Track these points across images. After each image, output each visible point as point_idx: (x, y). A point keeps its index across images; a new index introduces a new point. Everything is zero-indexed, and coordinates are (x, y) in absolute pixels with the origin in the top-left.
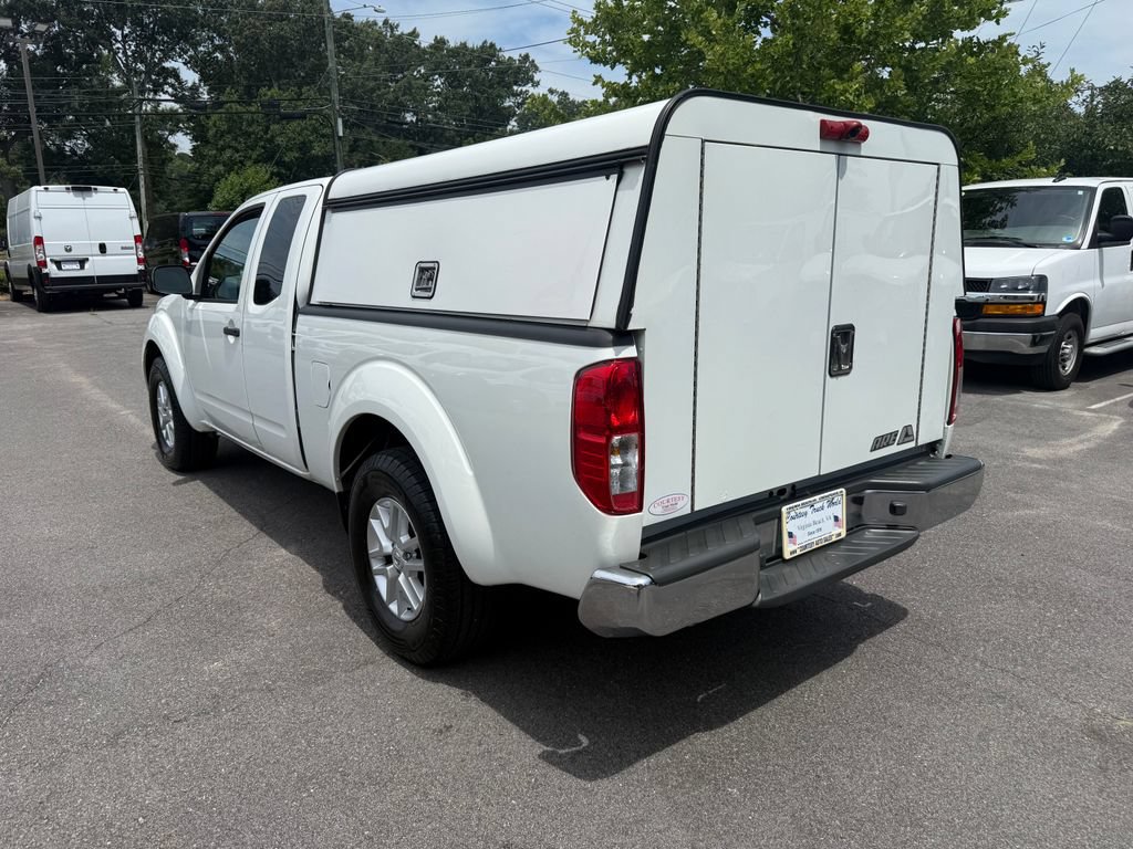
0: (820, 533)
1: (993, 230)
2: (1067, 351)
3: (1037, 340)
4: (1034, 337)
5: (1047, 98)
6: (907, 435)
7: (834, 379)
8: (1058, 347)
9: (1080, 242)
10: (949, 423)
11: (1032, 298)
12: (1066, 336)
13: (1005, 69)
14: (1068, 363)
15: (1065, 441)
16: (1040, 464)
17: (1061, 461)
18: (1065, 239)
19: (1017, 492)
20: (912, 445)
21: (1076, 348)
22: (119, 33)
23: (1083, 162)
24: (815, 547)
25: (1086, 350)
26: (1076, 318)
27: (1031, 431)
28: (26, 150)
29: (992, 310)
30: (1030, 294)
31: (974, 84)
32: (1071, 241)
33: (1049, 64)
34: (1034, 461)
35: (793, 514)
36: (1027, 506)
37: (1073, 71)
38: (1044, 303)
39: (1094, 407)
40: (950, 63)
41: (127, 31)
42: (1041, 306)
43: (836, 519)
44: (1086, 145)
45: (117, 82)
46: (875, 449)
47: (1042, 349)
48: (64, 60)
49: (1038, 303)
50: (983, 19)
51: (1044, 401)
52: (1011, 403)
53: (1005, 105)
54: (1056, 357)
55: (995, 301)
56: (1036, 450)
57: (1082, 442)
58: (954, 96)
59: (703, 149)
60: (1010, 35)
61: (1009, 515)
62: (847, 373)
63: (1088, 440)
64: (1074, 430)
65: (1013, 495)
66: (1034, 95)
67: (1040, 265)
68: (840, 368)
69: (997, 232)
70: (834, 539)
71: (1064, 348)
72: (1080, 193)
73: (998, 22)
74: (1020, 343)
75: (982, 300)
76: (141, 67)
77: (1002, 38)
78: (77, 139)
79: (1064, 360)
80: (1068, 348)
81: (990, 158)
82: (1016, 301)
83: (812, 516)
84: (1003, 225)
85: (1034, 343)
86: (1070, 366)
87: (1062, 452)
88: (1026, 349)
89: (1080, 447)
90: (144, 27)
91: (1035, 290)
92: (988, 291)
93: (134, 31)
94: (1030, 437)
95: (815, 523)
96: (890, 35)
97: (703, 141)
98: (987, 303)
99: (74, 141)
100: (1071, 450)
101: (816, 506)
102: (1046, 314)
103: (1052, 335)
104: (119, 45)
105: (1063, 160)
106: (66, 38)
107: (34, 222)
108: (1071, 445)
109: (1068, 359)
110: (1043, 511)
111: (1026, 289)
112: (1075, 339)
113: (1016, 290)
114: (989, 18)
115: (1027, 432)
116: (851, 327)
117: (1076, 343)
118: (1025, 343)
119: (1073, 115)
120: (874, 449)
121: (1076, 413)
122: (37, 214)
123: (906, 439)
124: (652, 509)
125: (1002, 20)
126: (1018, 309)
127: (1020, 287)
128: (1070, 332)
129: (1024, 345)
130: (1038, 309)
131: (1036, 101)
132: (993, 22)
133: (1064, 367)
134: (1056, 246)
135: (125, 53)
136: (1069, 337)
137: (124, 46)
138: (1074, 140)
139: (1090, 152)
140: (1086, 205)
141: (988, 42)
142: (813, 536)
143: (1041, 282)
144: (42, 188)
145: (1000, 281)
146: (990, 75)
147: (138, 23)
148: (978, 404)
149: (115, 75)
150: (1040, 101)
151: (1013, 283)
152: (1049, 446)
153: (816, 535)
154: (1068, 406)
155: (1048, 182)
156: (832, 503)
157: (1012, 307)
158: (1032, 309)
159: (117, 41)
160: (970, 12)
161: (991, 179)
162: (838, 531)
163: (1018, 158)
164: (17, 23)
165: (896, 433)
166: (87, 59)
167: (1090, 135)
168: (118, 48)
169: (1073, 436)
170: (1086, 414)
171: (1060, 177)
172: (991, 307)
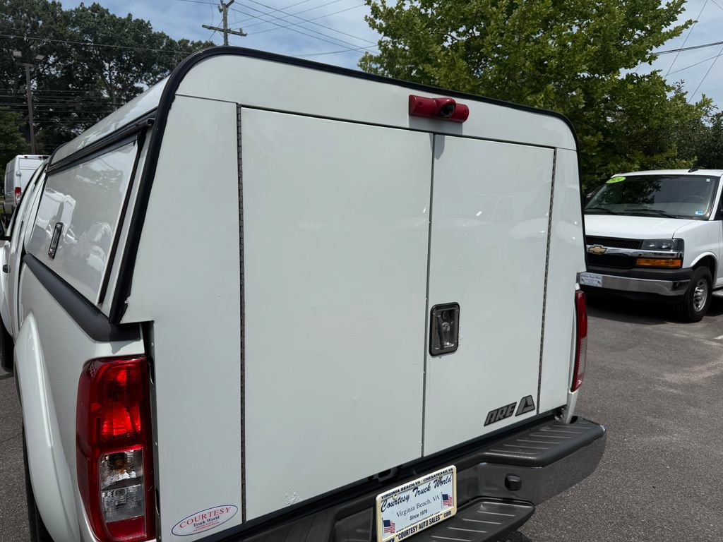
0: (425, 515)
1: (645, 205)
2: (699, 294)
3: (677, 285)
4: (675, 284)
5: (686, 114)
6: (526, 405)
7: (437, 358)
8: (693, 291)
9: (708, 215)
10: (572, 390)
11: (672, 255)
12: (699, 283)
13: (654, 94)
14: (700, 303)
15: (697, 368)
16: (676, 389)
17: (692, 387)
18: (697, 213)
19: (655, 417)
20: (533, 413)
21: (706, 291)
22: (107, 65)
23: (711, 160)
24: (418, 530)
25: (714, 293)
26: (707, 271)
27: (671, 358)
28: (46, 134)
29: (643, 263)
30: (671, 252)
31: (634, 104)
32: (701, 214)
33: (687, 92)
34: (671, 385)
35: (390, 501)
36: (663, 431)
37: (704, 96)
38: (681, 258)
39: (720, 338)
40: (614, 88)
41: (112, 64)
42: (680, 261)
43: (445, 497)
44: (714, 148)
45: (106, 95)
46: (490, 423)
47: (681, 292)
48: (72, 80)
49: (677, 259)
50: (640, 61)
51: (682, 331)
52: (658, 332)
53: (656, 118)
54: (690, 298)
55: (647, 256)
56: (673, 375)
57: (709, 369)
58: (622, 113)
59: (238, 114)
60: (659, 71)
61: (646, 440)
62: (453, 350)
63: (715, 368)
64: (704, 358)
65: (652, 420)
66: (677, 112)
67: (679, 231)
68: (442, 347)
69: (648, 206)
70: (442, 518)
71: (697, 292)
72: (708, 180)
73: (650, 63)
74: (664, 287)
75: (637, 255)
76: (119, 86)
77: (654, 73)
78: (78, 128)
79: (698, 301)
80: (700, 292)
81: (646, 155)
82: (661, 257)
83: (414, 499)
84: (651, 202)
85: (674, 288)
86: (702, 305)
87: (695, 378)
88: (668, 292)
89: (707, 374)
90: (122, 61)
91: (674, 250)
92: (640, 249)
93: (116, 65)
94: (669, 363)
95: (419, 506)
96: (572, 68)
97: (239, 106)
98: (640, 257)
99: (77, 129)
100: (701, 376)
101: (420, 488)
102: (683, 267)
103: (688, 282)
104: (107, 73)
105: (696, 157)
106: (76, 68)
107: (16, 178)
108: (701, 372)
109: (701, 300)
110: (676, 438)
111: (668, 249)
112: (705, 285)
113: (661, 249)
114: (644, 60)
115: (668, 359)
116: (456, 305)
117: (706, 289)
118: (668, 287)
119: (704, 128)
120: (488, 422)
121: (707, 342)
122: (19, 173)
123: (526, 409)
124: (177, 530)
125: (653, 62)
126: (663, 263)
127: (664, 247)
128: (702, 280)
129: (667, 289)
130: (677, 263)
131: (678, 116)
132: (647, 63)
133: (697, 305)
134: (691, 218)
135: (110, 77)
136: (701, 284)
137: (110, 73)
138: (705, 145)
139: (717, 154)
140: (713, 188)
141: (644, 77)
142: (417, 519)
143: (679, 244)
144: (23, 156)
145: (649, 242)
146: (644, 98)
147: (120, 60)
148: (633, 332)
149: (105, 91)
150: (680, 116)
151: (659, 244)
152: (684, 371)
153: (420, 517)
154: (700, 336)
155: (685, 172)
156: (439, 482)
157: (658, 261)
158: (673, 263)
159: (106, 70)
160: (628, 53)
161: (647, 169)
162: (447, 509)
163: (665, 155)
164: (47, 58)
165: (513, 405)
166: (88, 80)
167: (716, 141)
168: (106, 74)
169: (703, 364)
170: (714, 344)
171: (694, 169)
172: (644, 260)
